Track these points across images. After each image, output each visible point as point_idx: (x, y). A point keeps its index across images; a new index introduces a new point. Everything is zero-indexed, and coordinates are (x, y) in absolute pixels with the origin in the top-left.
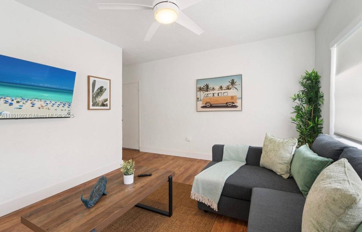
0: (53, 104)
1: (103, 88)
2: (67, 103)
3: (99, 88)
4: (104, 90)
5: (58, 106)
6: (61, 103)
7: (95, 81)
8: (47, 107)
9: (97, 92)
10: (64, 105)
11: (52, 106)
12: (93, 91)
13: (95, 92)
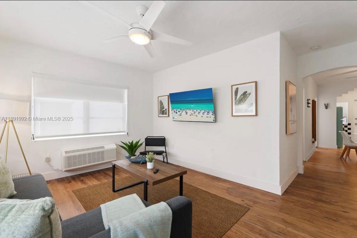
0: (199, 112)
1: (247, 93)
2: (210, 111)
3: (242, 95)
4: (248, 95)
5: (203, 114)
6: (205, 111)
7: (237, 89)
8: (195, 114)
9: (240, 98)
10: (208, 112)
11: (199, 114)
12: (236, 99)
13: (237, 99)
